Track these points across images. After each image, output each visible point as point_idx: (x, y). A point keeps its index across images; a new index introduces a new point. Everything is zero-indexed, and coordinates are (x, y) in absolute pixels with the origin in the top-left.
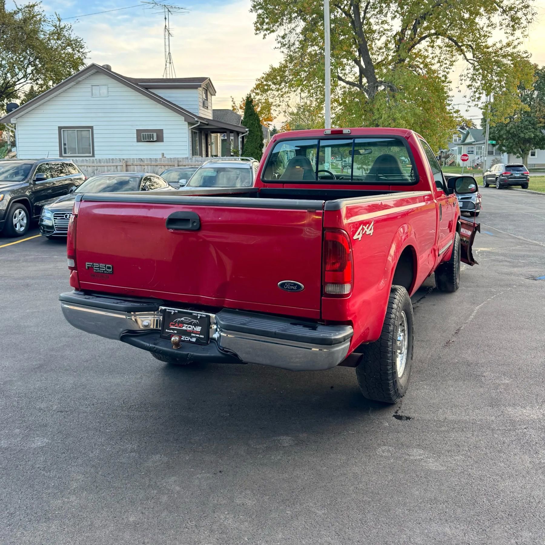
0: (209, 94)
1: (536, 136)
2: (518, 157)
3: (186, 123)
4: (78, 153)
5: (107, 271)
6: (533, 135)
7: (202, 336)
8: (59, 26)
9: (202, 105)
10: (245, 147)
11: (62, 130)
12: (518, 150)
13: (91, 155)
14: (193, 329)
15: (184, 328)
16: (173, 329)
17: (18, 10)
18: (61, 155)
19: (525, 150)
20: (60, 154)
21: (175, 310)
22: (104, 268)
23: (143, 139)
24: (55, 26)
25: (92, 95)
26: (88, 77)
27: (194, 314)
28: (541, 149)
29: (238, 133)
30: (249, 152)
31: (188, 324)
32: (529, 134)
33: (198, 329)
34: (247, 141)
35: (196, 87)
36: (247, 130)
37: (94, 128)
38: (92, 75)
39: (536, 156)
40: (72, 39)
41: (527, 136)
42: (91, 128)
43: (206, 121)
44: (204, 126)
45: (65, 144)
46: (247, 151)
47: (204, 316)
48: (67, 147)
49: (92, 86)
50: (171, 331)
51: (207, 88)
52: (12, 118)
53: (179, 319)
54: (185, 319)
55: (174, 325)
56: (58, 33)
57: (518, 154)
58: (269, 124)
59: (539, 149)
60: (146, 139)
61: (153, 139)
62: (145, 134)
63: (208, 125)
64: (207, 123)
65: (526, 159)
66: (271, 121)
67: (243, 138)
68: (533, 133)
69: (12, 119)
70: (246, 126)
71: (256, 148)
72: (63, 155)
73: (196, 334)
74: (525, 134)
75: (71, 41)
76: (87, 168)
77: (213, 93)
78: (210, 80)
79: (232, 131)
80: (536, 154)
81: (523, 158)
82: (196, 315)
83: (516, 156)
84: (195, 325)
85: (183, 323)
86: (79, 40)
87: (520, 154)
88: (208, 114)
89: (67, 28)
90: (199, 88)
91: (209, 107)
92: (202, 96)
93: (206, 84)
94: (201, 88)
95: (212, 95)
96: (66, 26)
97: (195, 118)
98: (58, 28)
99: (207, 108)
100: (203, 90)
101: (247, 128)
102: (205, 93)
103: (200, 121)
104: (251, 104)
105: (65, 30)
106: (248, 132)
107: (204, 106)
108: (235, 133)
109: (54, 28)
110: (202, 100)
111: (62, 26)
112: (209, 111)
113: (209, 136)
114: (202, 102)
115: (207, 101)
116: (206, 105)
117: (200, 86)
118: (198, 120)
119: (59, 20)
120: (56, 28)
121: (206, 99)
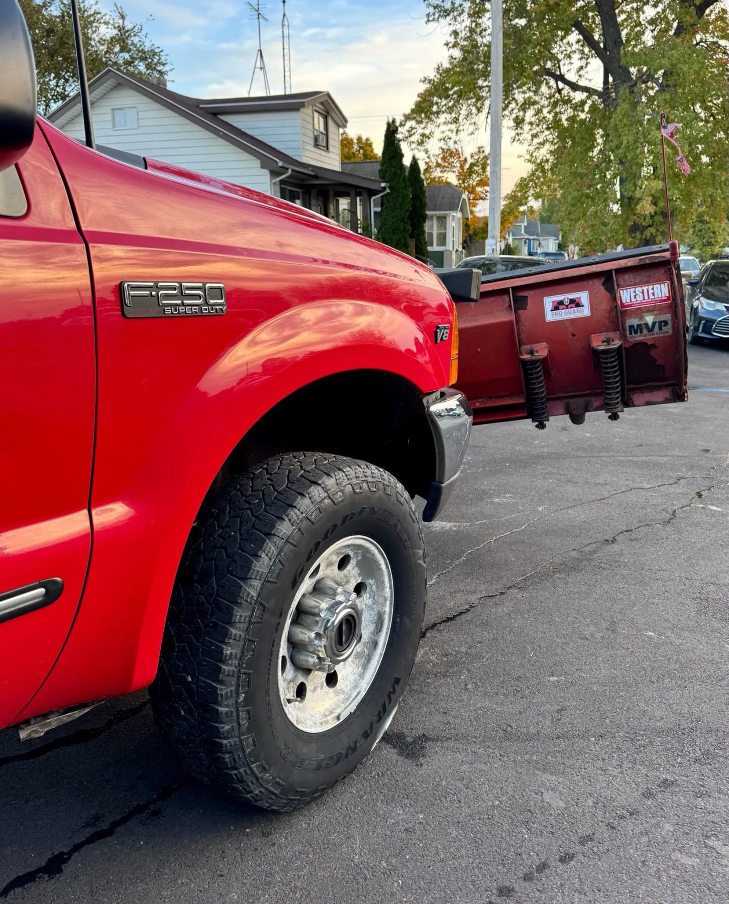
0: (330, 122)
3: (266, 172)
9: (312, 141)
25: (114, 127)
26: (105, 94)
29: (372, 193)
30: (388, 228)
36: (383, 185)
38: (112, 90)
43: (313, 171)
49: (113, 110)
51: (328, 113)
63: (317, 177)
64: (313, 173)
70: (383, 178)
71: (403, 220)
75: (145, 53)
77: (340, 123)
78: (328, 95)
79: (358, 190)
88: (327, 160)
89: (136, 29)
90: (302, 110)
91: (331, 148)
92: (313, 125)
93: (322, 103)
94: (307, 111)
95: (339, 126)
96: (134, 27)
97: (278, 161)
98: (122, 31)
99: (327, 149)
100: (316, 115)
101: (386, 182)
102: (322, 120)
103: (291, 167)
104: (395, 137)
105: (133, 34)
106: (388, 191)
107: (317, 145)
108: (365, 194)
109: (116, 31)
110: (312, 132)
111: (128, 26)
112: (331, 155)
113: (331, 200)
114: (312, 136)
115: (325, 137)
116: (321, 142)
117: (302, 105)
118: (286, 166)
119: (123, 17)
120: (119, 31)
121: (325, 132)
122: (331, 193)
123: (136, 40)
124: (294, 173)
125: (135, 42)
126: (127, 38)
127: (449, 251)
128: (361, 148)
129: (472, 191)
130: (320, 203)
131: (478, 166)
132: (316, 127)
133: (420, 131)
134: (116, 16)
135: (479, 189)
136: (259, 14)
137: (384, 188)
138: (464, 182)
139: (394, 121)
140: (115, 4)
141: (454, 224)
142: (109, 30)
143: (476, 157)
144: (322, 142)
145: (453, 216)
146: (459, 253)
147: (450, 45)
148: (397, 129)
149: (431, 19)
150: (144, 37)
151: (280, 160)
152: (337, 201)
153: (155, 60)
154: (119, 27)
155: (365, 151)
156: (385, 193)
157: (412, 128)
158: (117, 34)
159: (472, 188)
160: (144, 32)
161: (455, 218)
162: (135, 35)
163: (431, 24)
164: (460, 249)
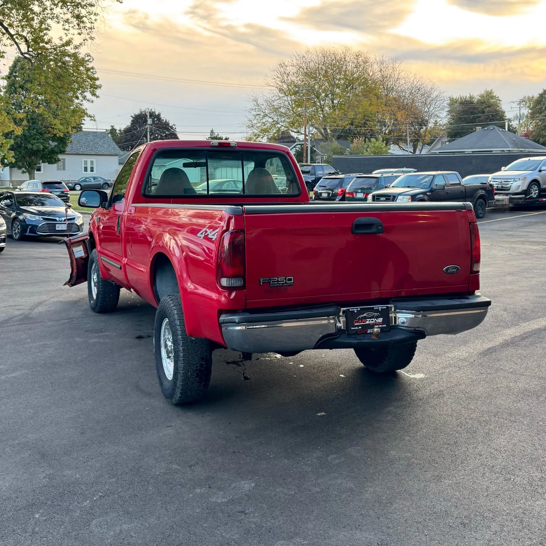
1: (45, 148)
2: (23, 172)
5: (287, 283)
6: (42, 147)
7: (385, 326)
12: (23, 164)
14: (376, 321)
15: (367, 322)
16: (358, 326)
19: (32, 164)
21: (357, 309)
22: (284, 281)
27: (376, 308)
28: (49, 164)
31: (370, 318)
32: (37, 145)
33: (380, 320)
39: (42, 172)
41: (35, 148)
47: (384, 308)
50: (356, 328)
53: (362, 316)
54: (367, 314)
55: (357, 322)
57: (23, 169)
59: (47, 163)
65: (33, 175)
68: (42, 144)
73: (379, 325)
74: (33, 145)
80: (42, 169)
81: (29, 173)
82: (377, 308)
83: (21, 171)
84: (377, 317)
85: (365, 318)
87: (26, 168)
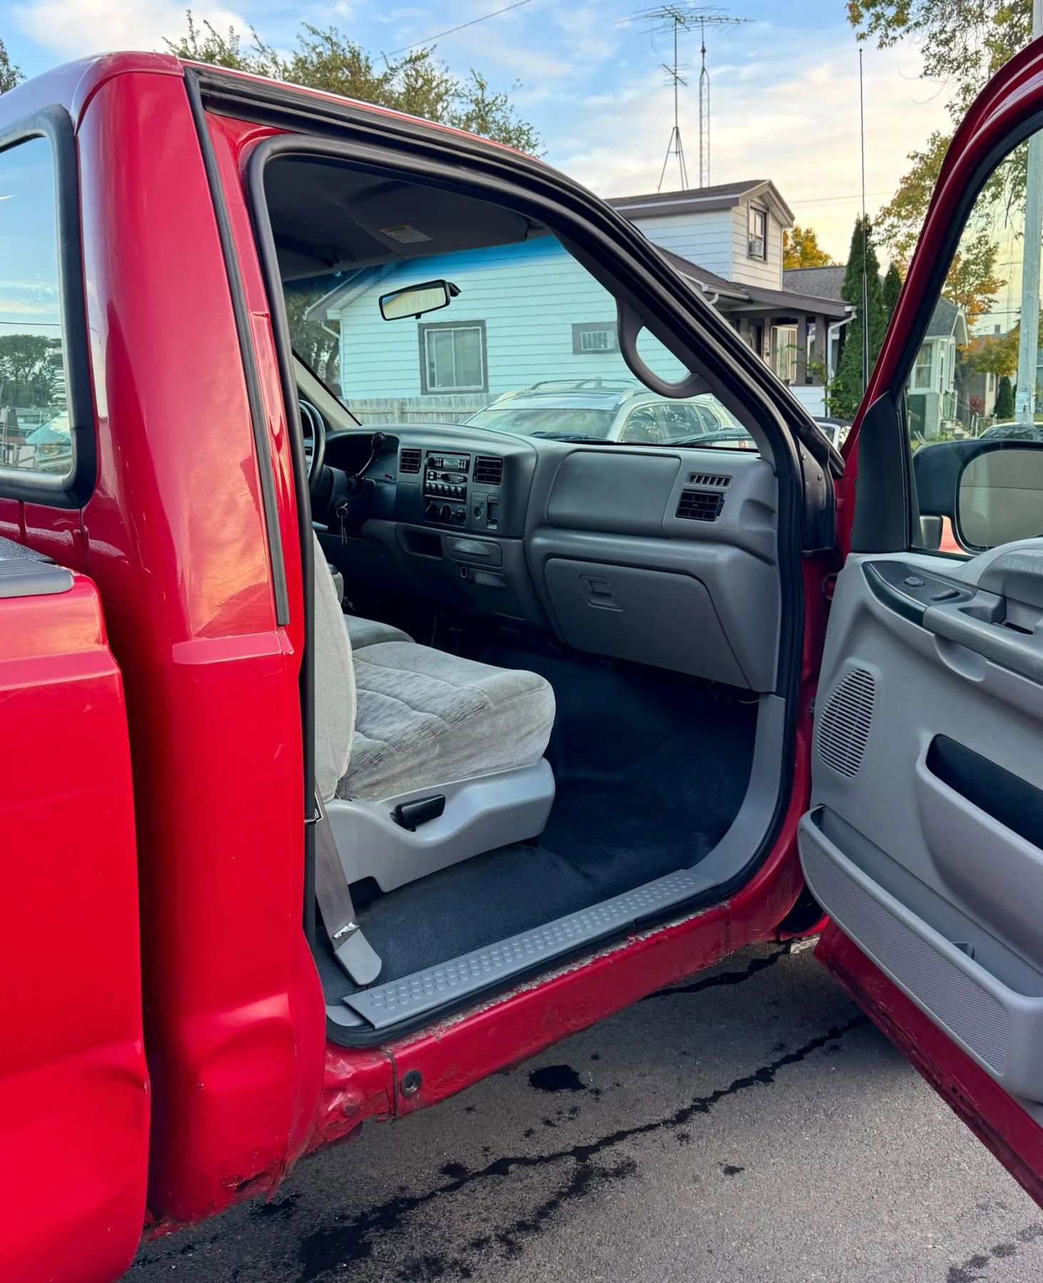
0: (771, 222)
4: (457, 385)
8: (483, 102)
9: (745, 251)
10: (843, 356)
11: (426, 331)
13: (481, 387)
17: (389, 71)
18: (424, 391)
20: (422, 389)
23: (585, 347)
24: (477, 102)
29: (828, 320)
30: (853, 370)
34: (851, 340)
35: (725, 207)
36: (848, 309)
37: (487, 325)
40: (511, 128)
42: (481, 323)
43: (747, 294)
44: (737, 306)
45: (432, 365)
46: (850, 367)
48: (435, 370)
51: (768, 209)
52: (328, 307)
56: (481, 116)
58: (991, 301)
60: (590, 347)
61: (606, 346)
62: (589, 335)
63: (750, 302)
64: (746, 297)
66: (993, 292)
67: (842, 330)
69: (328, 311)
70: (849, 299)
72: (430, 389)
75: (510, 132)
76: (438, 418)
77: (783, 220)
78: (770, 185)
79: (811, 317)
86: (525, 128)
88: (765, 275)
89: (498, 102)
90: (733, 209)
91: (770, 258)
92: (748, 228)
93: (761, 197)
94: (741, 209)
95: (781, 226)
96: (497, 98)
97: (702, 284)
98: (481, 105)
99: (765, 259)
100: (752, 213)
101: (852, 304)
102: (759, 220)
103: (718, 291)
104: (867, 240)
105: (494, 108)
106: (854, 316)
107: (752, 255)
108: (820, 322)
109: (473, 107)
110: (745, 239)
111: (489, 99)
112: (769, 267)
113: (766, 331)
114: (745, 243)
115: (763, 243)
116: (757, 251)
117: (736, 202)
118: (712, 290)
119: (482, 87)
120: (477, 105)
121: (762, 236)
122: (767, 321)
123: (498, 116)
124: (723, 299)
125: (497, 119)
126: (487, 114)
127: (935, 394)
128: (798, 243)
129: (968, 301)
130: (751, 335)
131: (977, 265)
132: (752, 231)
133: (904, 230)
134: (473, 85)
135: (978, 297)
136: (677, 78)
137: (850, 313)
138: (955, 290)
139: (866, 219)
140: (472, 71)
141: (943, 355)
142: (464, 106)
143: (975, 251)
144: (759, 250)
145: (943, 342)
146: (949, 397)
147: (956, 108)
148: (871, 229)
149: (929, 72)
150: (508, 111)
151: (705, 283)
152: (775, 330)
153: (523, 142)
154: (477, 99)
155: (804, 249)
156: (851, 319)
157: (893, 226)
158: (474, 110)
159: (968, 296)
160: (508, 105)
161: (945, 347)
162: (497, 110)
163: (927, 79)
164: (951, 390)
